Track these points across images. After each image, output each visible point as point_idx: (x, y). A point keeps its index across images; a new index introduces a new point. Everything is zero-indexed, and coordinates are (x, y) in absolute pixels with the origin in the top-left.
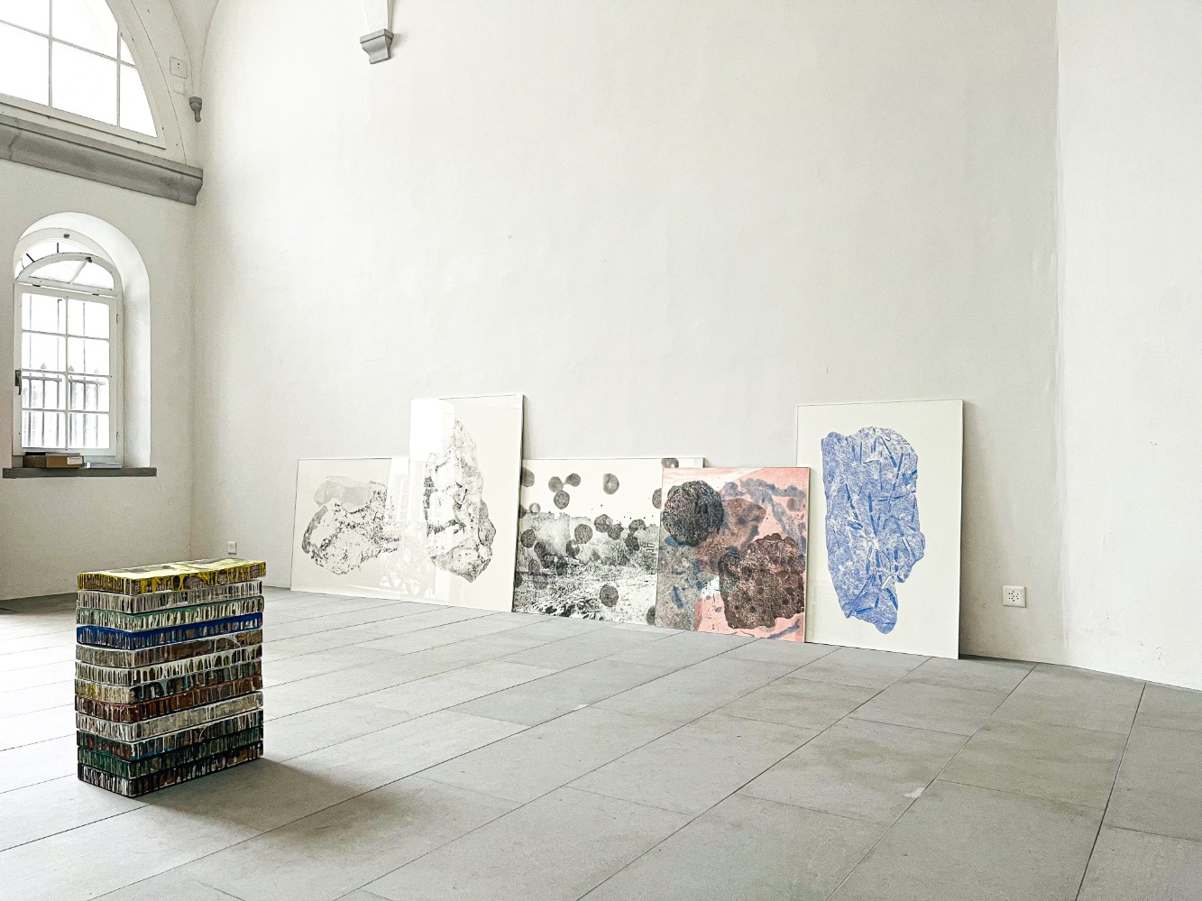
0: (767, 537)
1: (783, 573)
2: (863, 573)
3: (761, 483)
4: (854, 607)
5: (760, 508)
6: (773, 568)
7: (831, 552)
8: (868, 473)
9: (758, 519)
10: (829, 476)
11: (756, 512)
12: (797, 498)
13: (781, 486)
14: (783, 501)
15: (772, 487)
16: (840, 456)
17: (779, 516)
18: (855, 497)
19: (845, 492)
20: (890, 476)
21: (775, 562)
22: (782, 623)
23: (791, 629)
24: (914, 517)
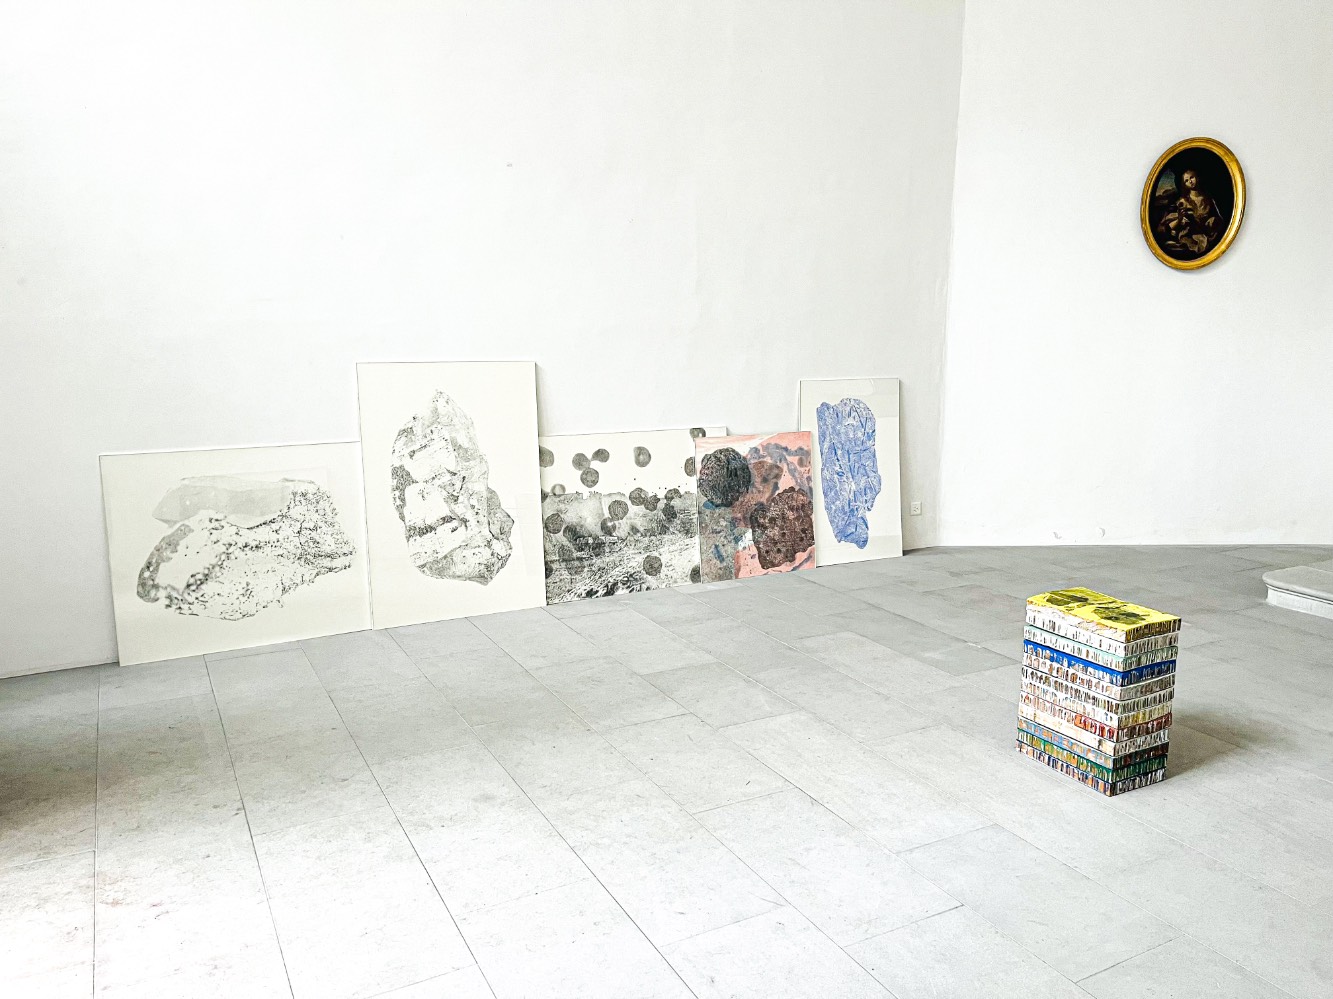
0: (785, 491)
1: (797, 519)
2: (846, 508)
3: (777, 446)
4: (843, 535)
5: (778, 467)
6: (791, 515)
7: (826, 495)
8: (847, 434)
9: (778, 476)
10: (823, 436)
11: (776, 471)
12: (804, 456)
13: (793, 447)
14: (794, 460)
15: (786, 449)
16: (829, 421)
17: (792, 472)
18: (839, 452)
19: (833, 448)
20: (860, 434)
21: (791, 509)
22: (800, 556)
23: (807, 560)
24: (874, 462)
